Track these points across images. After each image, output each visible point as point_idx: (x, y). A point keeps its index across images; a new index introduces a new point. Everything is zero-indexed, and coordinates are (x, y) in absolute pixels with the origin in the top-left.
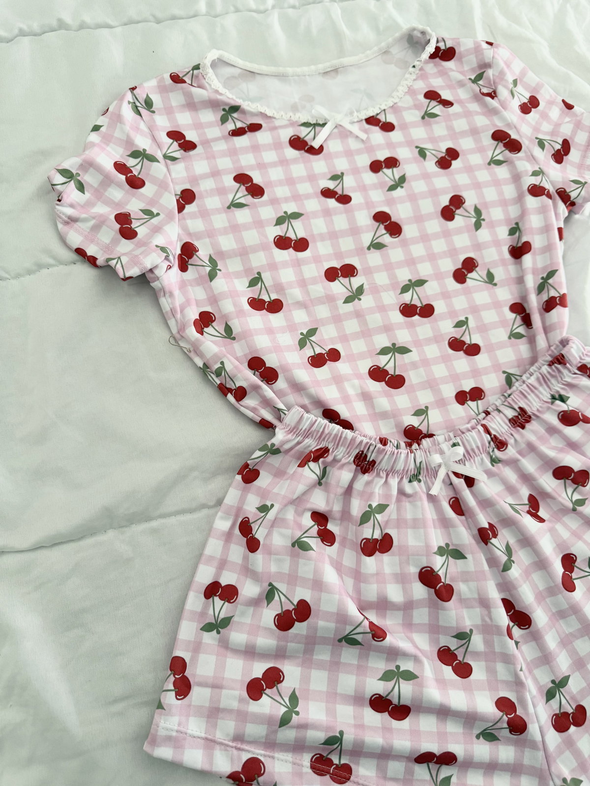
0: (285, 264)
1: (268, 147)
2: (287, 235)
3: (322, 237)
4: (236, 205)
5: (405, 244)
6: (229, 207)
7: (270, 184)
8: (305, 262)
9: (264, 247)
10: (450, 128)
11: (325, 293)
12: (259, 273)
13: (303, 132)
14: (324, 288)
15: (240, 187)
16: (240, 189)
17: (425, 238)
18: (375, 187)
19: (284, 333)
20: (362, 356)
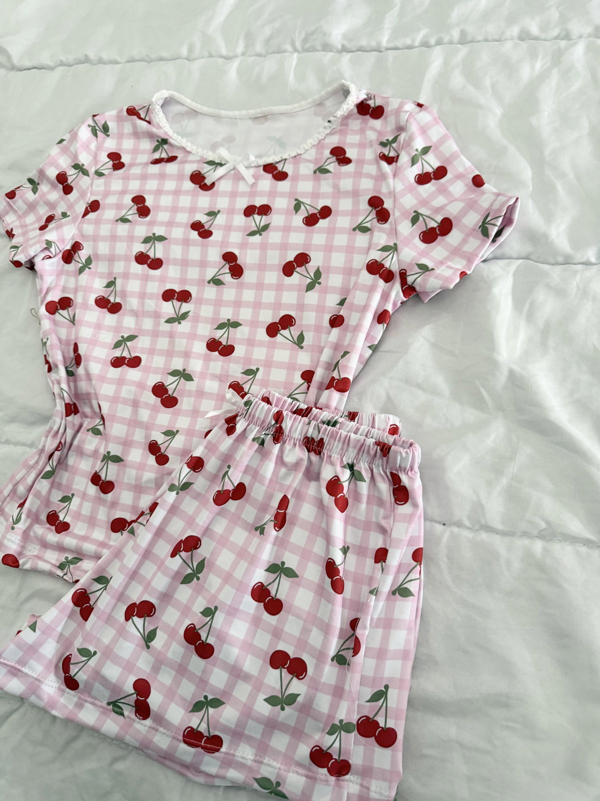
0: (136, 276)
1: (171, 177)
2: (148, 253)
3: (175, 262)
4: (124, 220)
5: (241, 287)
6: (117, 221)
7: (158, 208)
8: (153, 279)
9: (126, 258)
10: (336, 187)
11: (155, 309)
12: (115, 278)
13: (205, 169)
14: (156, 305)
15: (133, 206)
16: (133, 208)
17: (260, 286)
18: (239, 229)
19: (108, 331)
20: (156, 371)
